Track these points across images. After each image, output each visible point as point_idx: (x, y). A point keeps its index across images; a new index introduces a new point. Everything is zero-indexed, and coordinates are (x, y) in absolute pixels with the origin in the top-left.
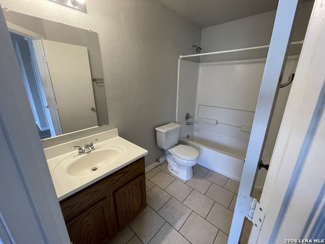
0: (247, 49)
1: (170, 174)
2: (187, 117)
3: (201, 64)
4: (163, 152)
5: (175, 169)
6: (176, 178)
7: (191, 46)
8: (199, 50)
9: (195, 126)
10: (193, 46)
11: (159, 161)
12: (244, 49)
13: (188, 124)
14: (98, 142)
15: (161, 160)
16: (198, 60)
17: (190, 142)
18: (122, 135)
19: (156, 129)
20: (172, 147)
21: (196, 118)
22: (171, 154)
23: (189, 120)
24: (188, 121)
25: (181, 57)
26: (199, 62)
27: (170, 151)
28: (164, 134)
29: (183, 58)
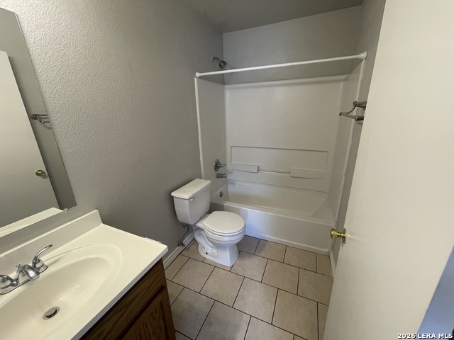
0: (294, 64)
1: (203, 261)
2: (217, 166)
3: (227, 86)
4: (188, 229)
5: (210, 250)
6: (215, 266)
7: (211, 59)
8: (223, 65)
9: (229, 177)
10: (214, 58)
11: (183, 245)
12: (290, 64)
13: (220, 176)
14: (54, 249)
15: (186, 241)
16: (222, 80)
17: (227, 204)
18: (108, 220)
19: (173, 194)
20: (202, 218)
21: (229, 167)
22: (202, 230)
23: (221, 171)
24: (218, 172)
25: (198, 74)
26: (224, 84)
27: (199, 225)
28: (188, 201)
29: (200, 77)
